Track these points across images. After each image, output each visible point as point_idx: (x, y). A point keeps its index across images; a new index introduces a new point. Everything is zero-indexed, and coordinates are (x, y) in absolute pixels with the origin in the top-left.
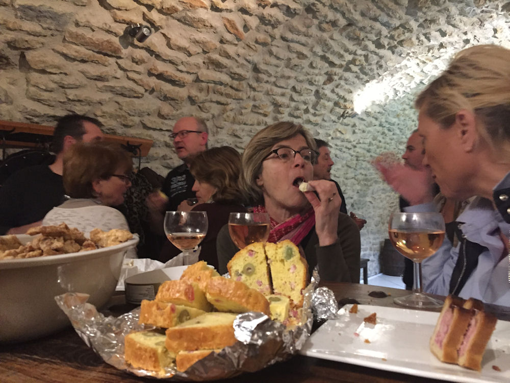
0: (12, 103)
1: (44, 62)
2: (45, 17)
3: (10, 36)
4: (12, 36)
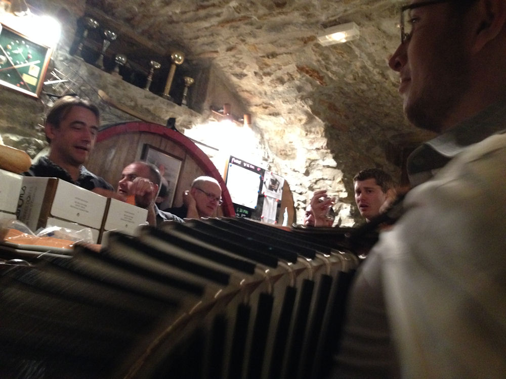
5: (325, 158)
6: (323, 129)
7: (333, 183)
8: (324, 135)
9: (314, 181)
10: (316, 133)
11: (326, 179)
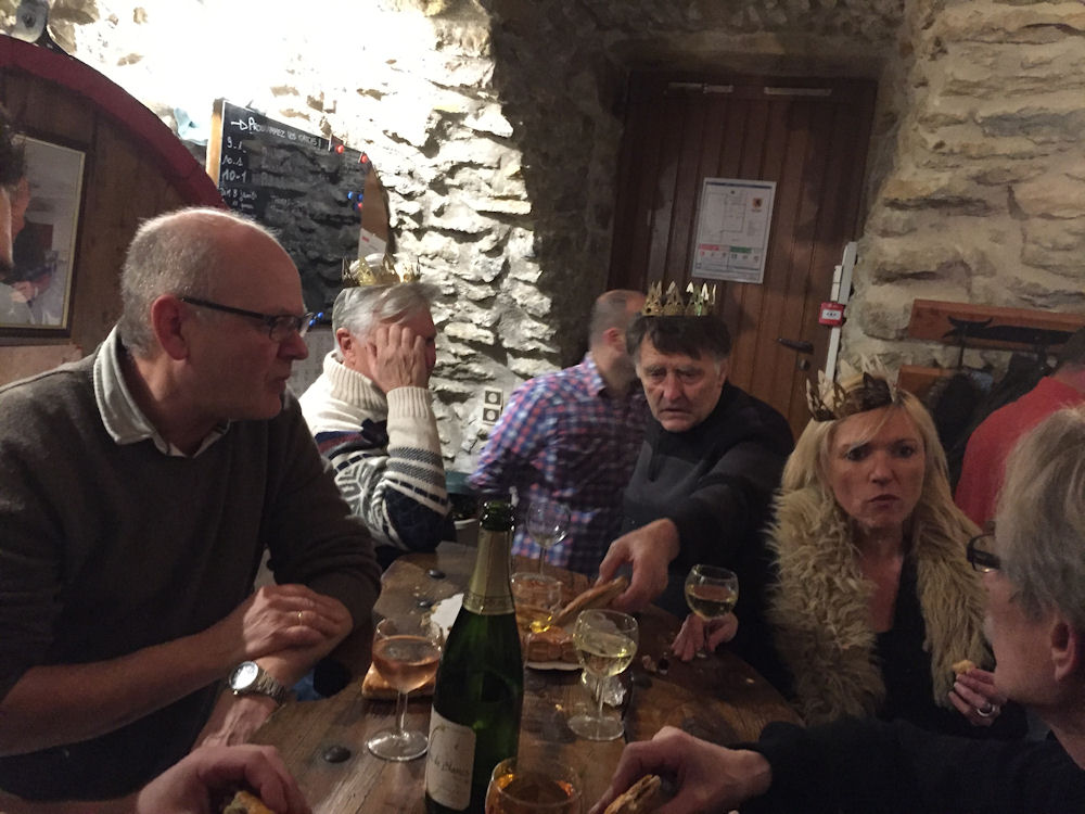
0: (993, 273)
1: (1045, 201)
2: (1036, 125)
3: (975, 168)
4: (980, 168)
5: (480, 111)
6: (485, 35)
7: (495, 175)
8: (487, 52)
9: (448, 167)
10: (464, 43)
11: (480, 165)
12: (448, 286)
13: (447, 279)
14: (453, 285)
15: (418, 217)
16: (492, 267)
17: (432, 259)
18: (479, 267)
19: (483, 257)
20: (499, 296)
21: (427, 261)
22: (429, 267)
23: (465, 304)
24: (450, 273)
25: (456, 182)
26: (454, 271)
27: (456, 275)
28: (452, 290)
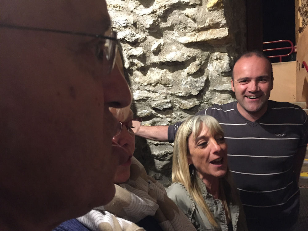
12: (167, 102)
13: (166, 98)
14: (170, 102)
15: (143, 58)
16: (197, 85)
17: (154, 86)
18: (188, 86)
19: (190, 79)
20: (202, 105)
21: (151, 88)
22: (153, 92)
23: (179, 113)
24: (168, 94)
25: (168, 24)
26: (170, 92)
27: (172, 94)
28: (170, 105)
